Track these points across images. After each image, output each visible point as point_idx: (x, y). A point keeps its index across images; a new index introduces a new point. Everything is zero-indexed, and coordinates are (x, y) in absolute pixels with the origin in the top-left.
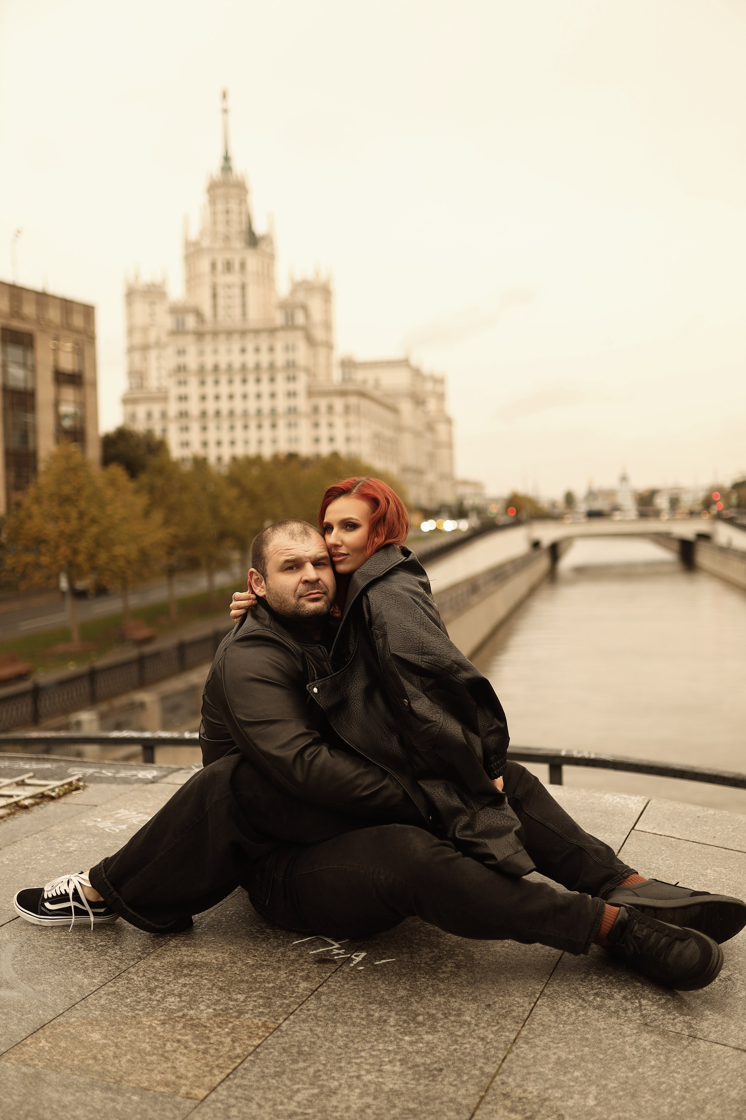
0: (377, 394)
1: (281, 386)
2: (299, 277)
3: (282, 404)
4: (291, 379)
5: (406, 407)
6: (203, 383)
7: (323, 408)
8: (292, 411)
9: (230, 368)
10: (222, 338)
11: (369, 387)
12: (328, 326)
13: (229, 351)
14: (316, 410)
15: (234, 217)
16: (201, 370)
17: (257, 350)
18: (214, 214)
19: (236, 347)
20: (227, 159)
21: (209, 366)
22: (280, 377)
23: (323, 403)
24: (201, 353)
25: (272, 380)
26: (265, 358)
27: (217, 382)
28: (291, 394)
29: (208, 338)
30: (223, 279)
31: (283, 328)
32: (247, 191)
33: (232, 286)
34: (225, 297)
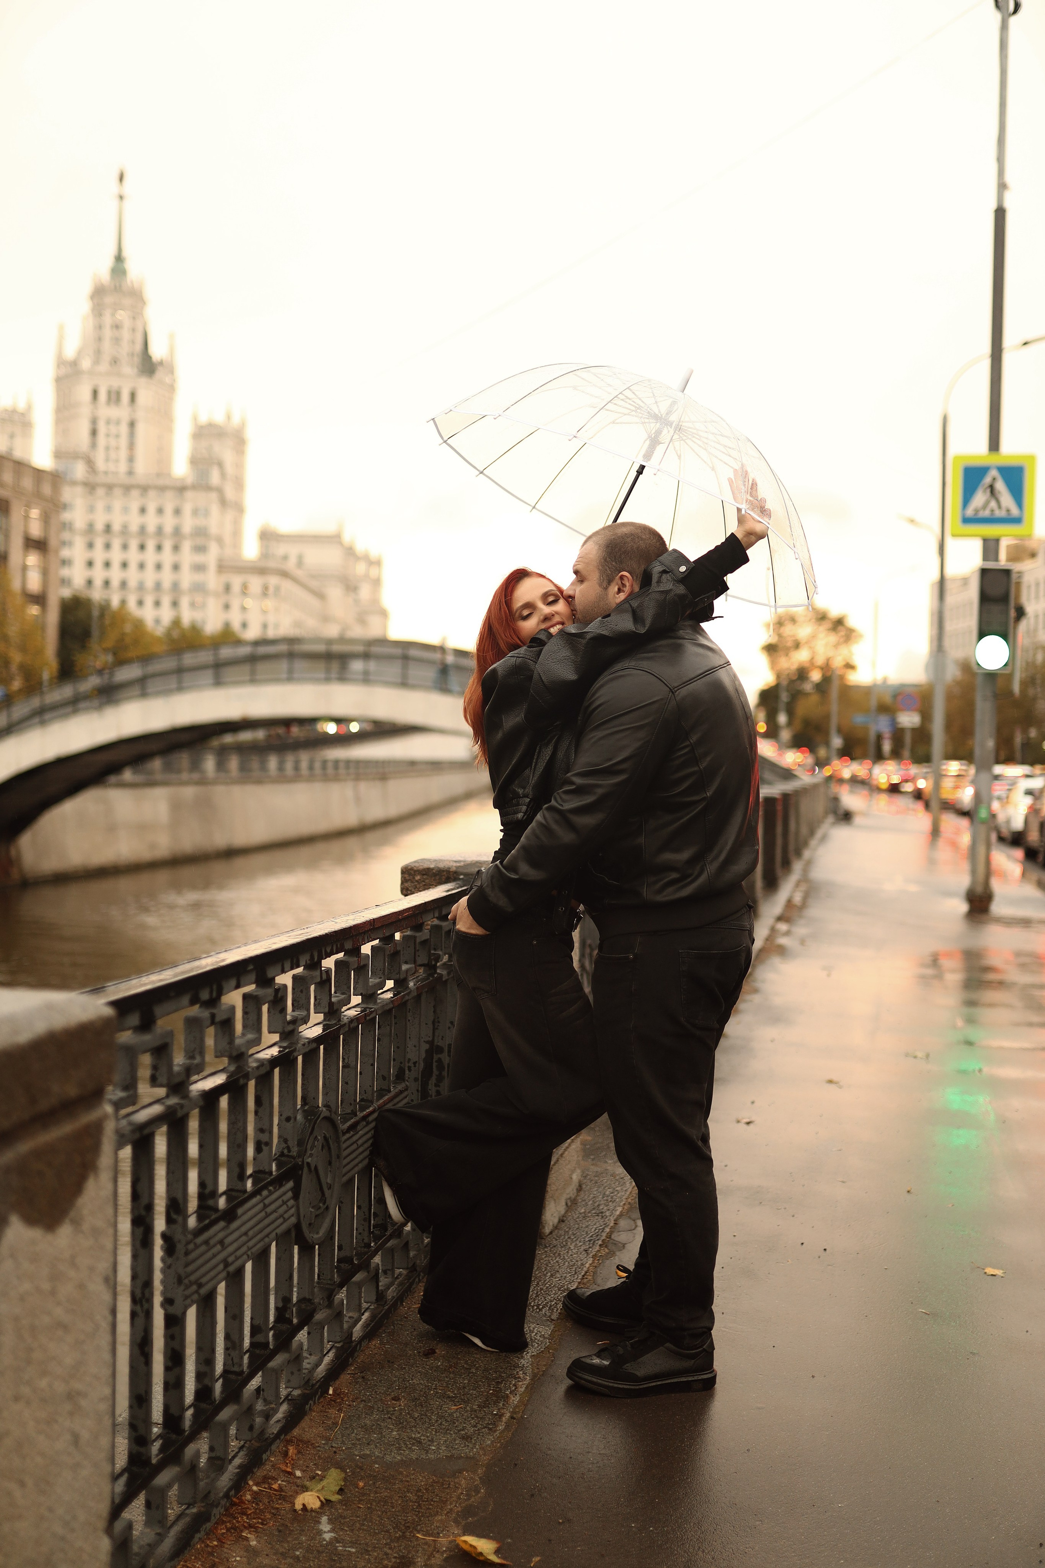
0: (299, 573)
1: (187, 557)
2: (203, 419)
3: (187, 578)
4: (200, 549)
5: (335, 593)
6: (90, 545)
7: (236, 587)
8: (199, 588)
9: (125, 530)
10: (118, 492)
11: (291, 565)
12: (239, 484)
13: (126, 510)
14: (228, 588)
15: (126, 334)
16: (90, 528)
17: (160, 511)
18: (100, 327)
19: (135, 506)
20: (119, 258)
21: (100, 526)
22: (186, 546)
23: (236, 581)
24: (91, 509)
25: (176, 548)
26: (169, 522)
27: (108, 546)
28: (199, 568)
29: (101, 492)
30: (105, 411)
31: (195, 487)
32: (144, 303)
33: (118, 422)
34: (108, 435)
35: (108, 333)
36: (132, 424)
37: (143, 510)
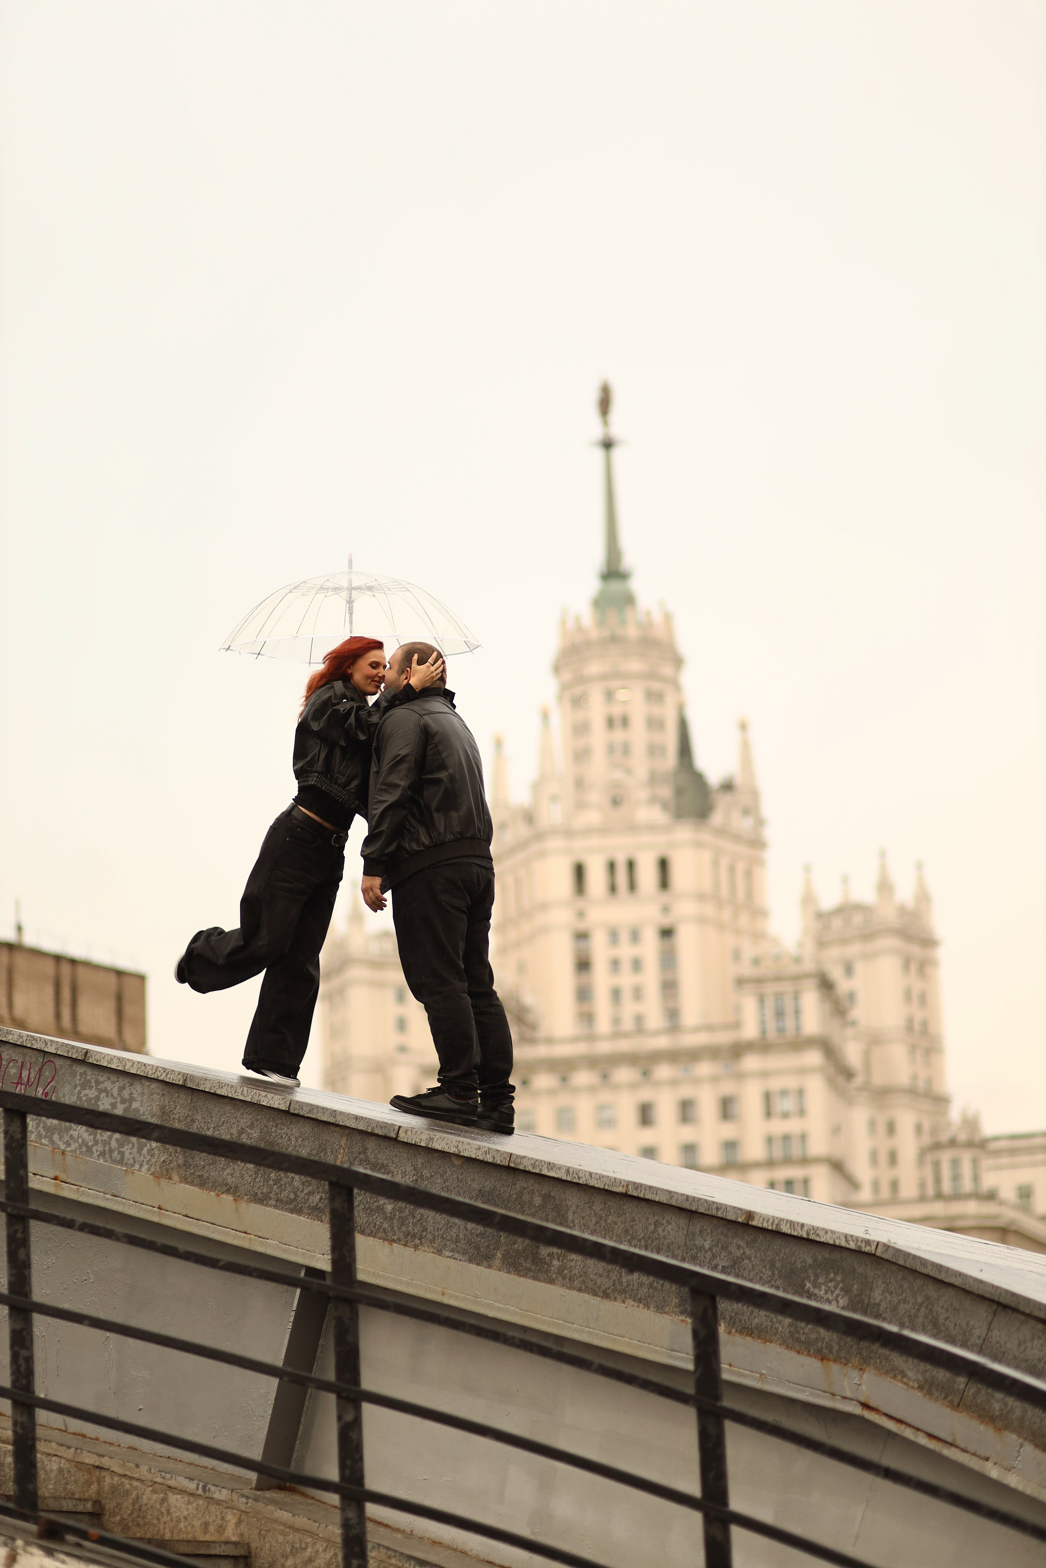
10: (585, 1079)
13: (606, 1118)
15: (641, 735)
17: (688, 1111)
18: (579, 728)
19: (626, 1106)
26: (710, 1136)
30: (608, 914)
31: (763, 1046)
32: (678, 662)
33: (635, 936)
34: (615, 964)
35: (599, 737)
36: (667, 933)
37: (646, 1115)
